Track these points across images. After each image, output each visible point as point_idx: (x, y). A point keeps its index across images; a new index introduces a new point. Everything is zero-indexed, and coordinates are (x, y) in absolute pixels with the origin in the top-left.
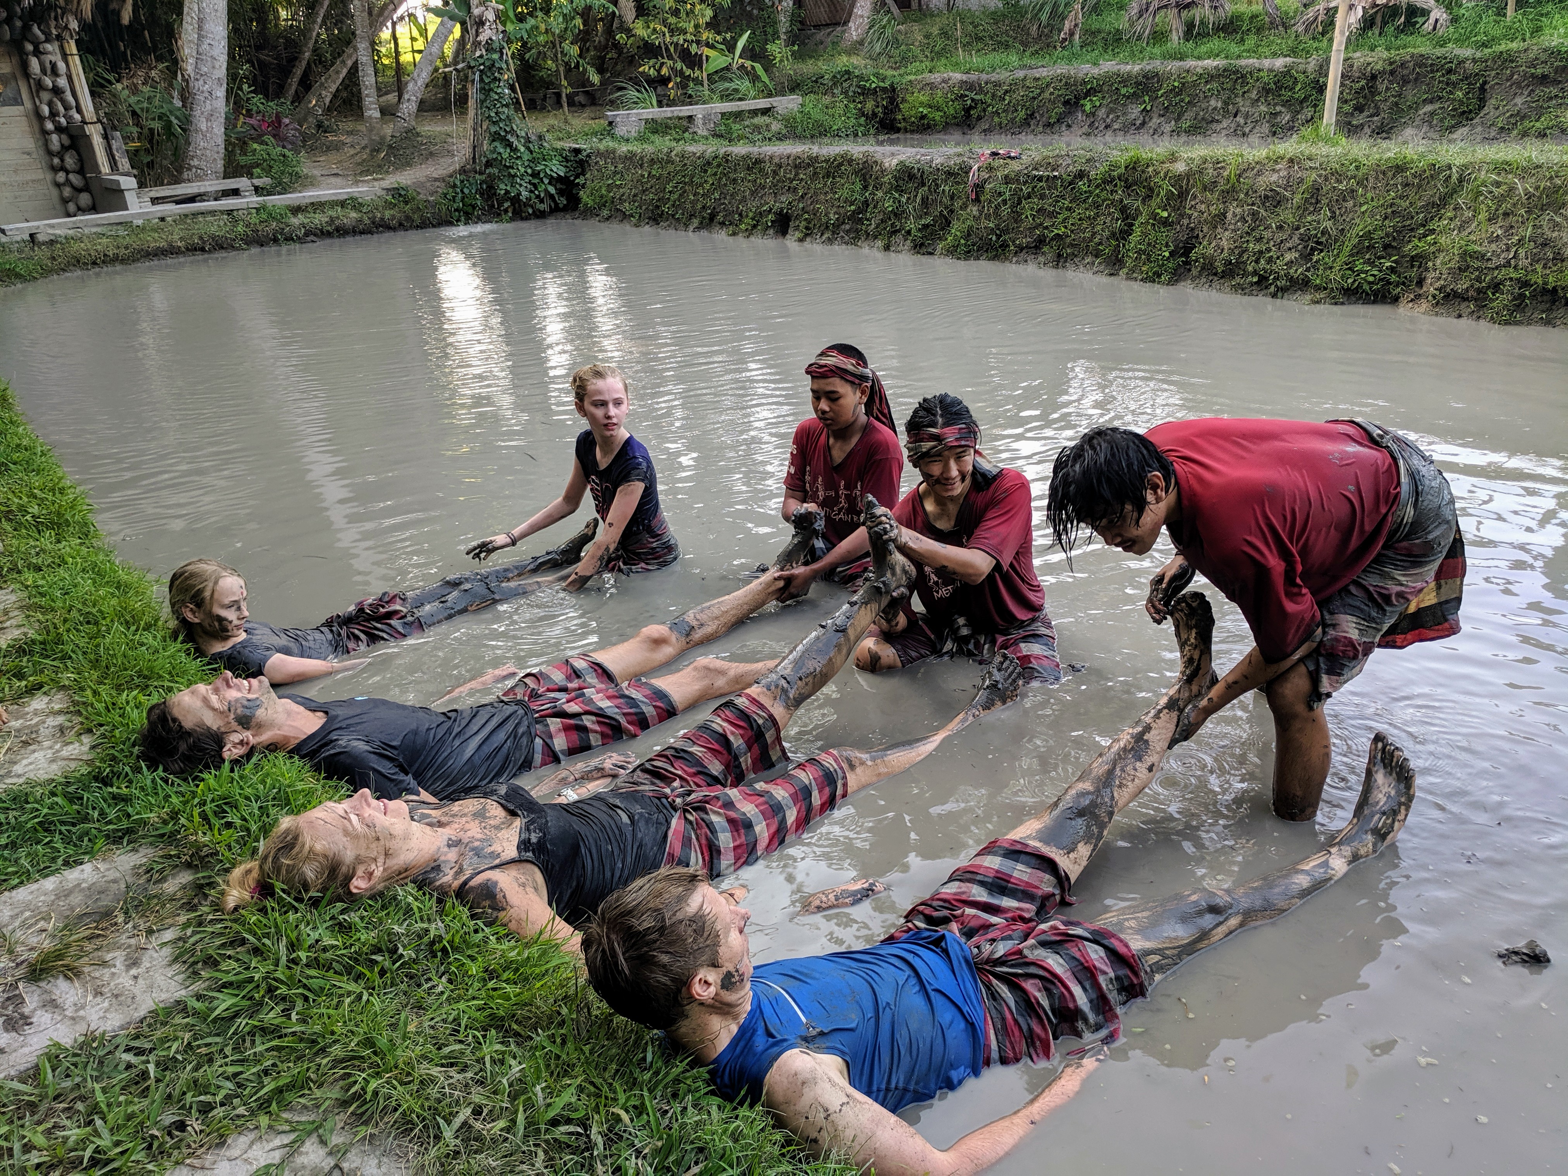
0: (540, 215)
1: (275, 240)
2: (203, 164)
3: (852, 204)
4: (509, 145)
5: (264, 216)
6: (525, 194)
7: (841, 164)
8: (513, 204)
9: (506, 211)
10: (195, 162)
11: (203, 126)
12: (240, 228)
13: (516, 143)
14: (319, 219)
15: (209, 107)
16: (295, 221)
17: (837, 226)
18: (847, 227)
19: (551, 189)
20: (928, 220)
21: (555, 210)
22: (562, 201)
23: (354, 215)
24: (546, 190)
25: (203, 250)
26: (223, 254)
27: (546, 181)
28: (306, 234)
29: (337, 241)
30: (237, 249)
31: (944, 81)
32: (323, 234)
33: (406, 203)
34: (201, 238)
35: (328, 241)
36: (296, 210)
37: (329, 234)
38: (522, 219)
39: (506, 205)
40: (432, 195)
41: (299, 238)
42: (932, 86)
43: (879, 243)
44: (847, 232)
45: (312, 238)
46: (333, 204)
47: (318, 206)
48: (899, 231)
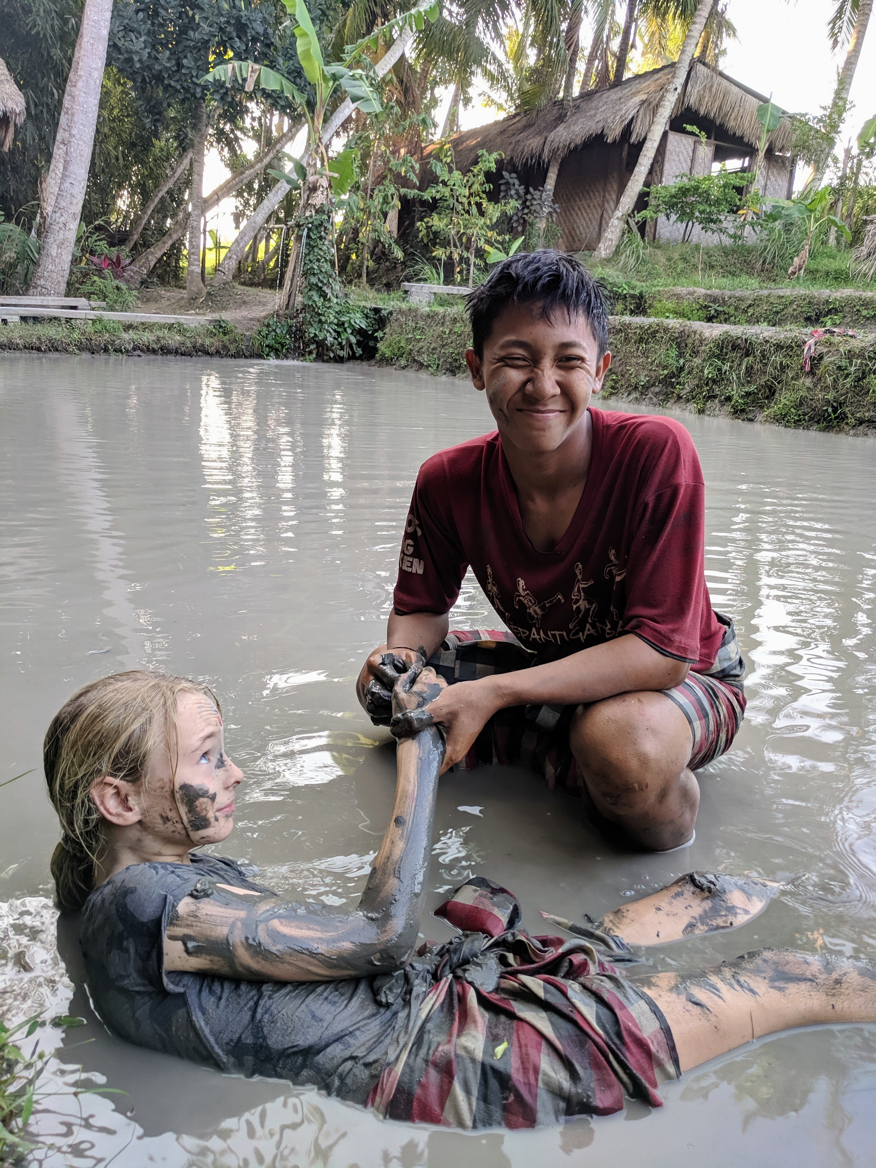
0: (339, 360)
1: (106, 350)
2: (48, 285)
3: (665, 368)
4: (324, 295)
5: (99, 327)
6: (330, 339)
7: (657, 331)
8: (317, 348)
9: (310, 353)
10: (42, 282)
11: (54, 252)
12: (76, 335)
13: (330, 295)
14: (147, 337)
15: (61, 236)
16: (125, 336)
17: (646, 388)
18: (657, 389)
19: (353, 340)
20: (752, 388)
21: (353, 357)
22: (359, 351)
23: (178, 338)
24: (348, 339)
25: (39, 349)
26: (56, 355)
27: (349, 331)
28: (134, 349)
29: (159, 357)
30: (71, 353)
31: (689, 294)
32: (149, 350)
33: (225, 334)
34: (39, 339)
35: (152, 357)
36: (128, 327)
37: (154, 351)
38: (324, 361)
39: (312, 347)
40: (248, 330)
41: (127, 351)
42: (678, 296)
43: (692, 406)
44: (656, 394)
45: (138, 352)
46: (162, 327)
47: (146, 327)
48: (715, 397)
